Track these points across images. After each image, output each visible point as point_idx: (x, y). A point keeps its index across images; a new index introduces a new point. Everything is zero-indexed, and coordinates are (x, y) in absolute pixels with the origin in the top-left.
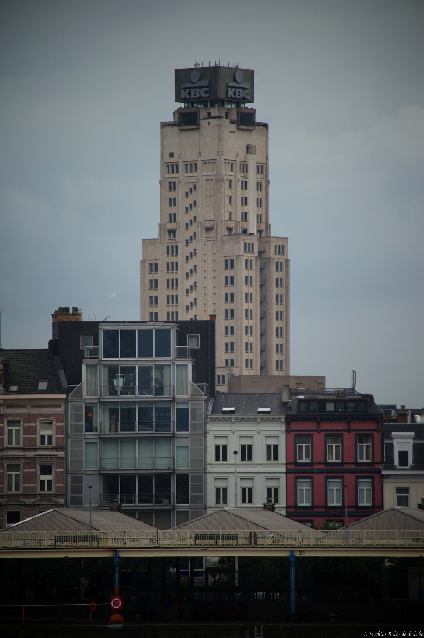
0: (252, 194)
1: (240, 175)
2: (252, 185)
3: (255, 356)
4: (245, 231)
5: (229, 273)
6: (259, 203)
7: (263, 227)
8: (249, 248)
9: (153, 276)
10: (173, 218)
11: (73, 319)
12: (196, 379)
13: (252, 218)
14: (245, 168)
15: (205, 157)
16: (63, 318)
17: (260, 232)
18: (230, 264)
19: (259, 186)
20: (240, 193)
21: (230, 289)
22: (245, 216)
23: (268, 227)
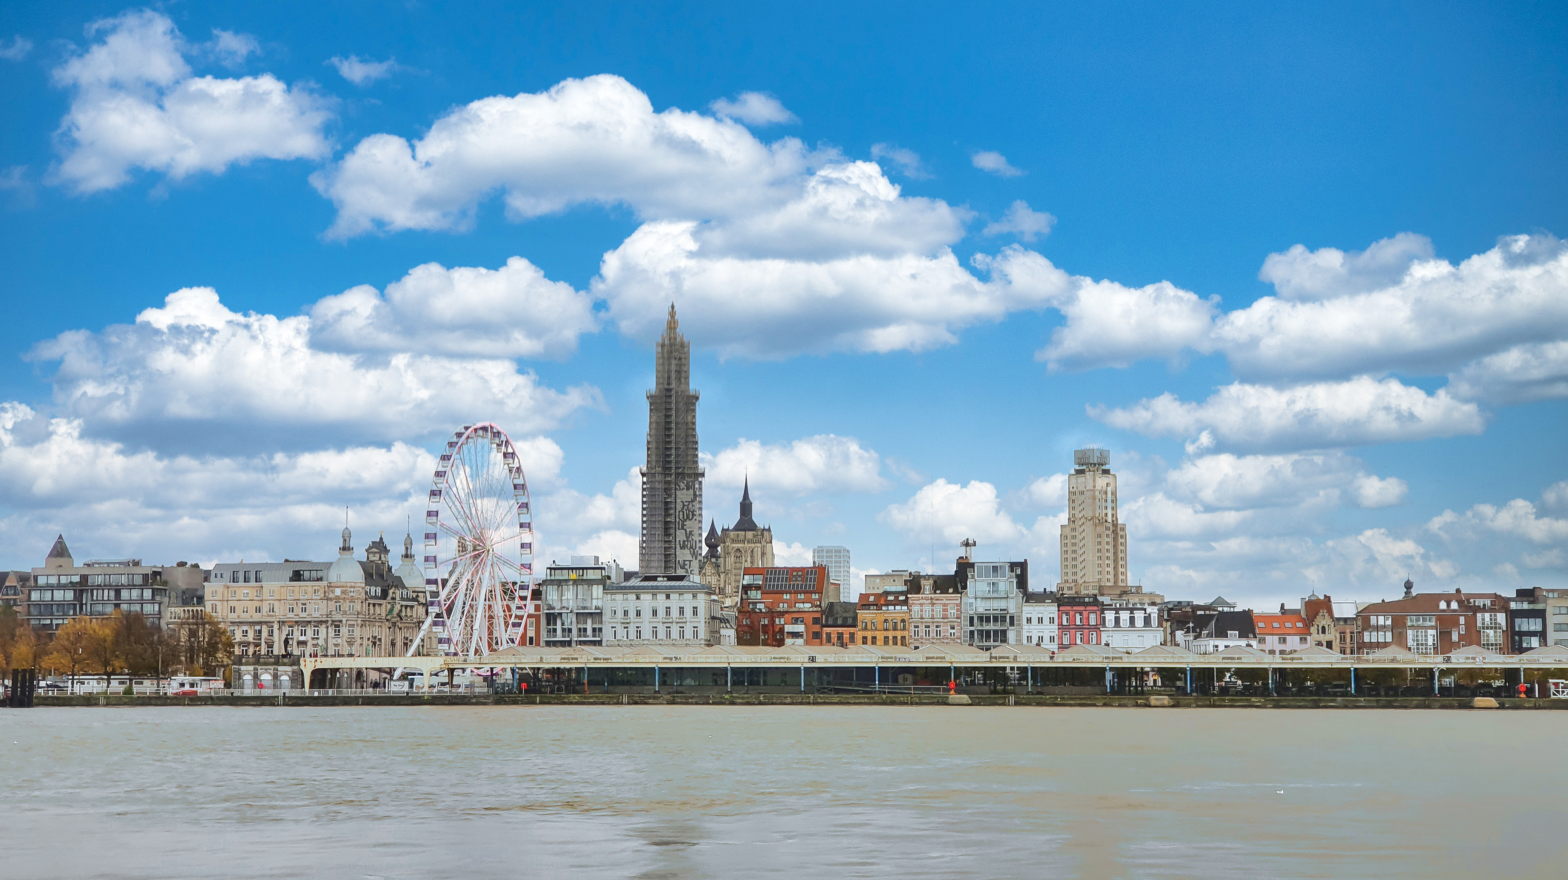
0: (1110, 504)
1: (1104, 496)
2: (1109, 500)
3: (1111, 577)
4: (1106, 521)
6: (1113, 508)
7: (1114, 519)
8: (1107, 529)
9: (1065, 541)
10: (1074, 516)
11: (965, 562)
12: (1018, 588)
13: (1110, 515)
14: (1106, 493)
15: (1087, 488)
16: (960, 561)
17: (1113, 521)
18: (1100, 536)
19: (1112, 501)
20: (1104, 505)
21: (1099, 547)
22: (1106, 515)
23: (1117, 519)
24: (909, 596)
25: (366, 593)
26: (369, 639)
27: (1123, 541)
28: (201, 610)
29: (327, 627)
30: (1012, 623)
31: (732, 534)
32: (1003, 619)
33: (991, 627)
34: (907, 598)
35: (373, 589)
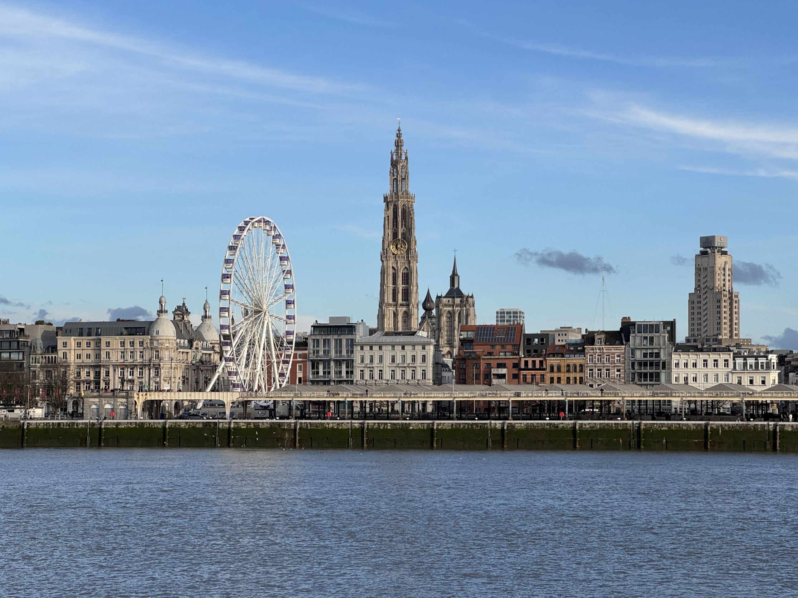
2: (727, 274)
3: (727, 332)
4: (724, 290)
5: (718, 304)
7: (730, 288)
8: (725, 296)
9: (693, 305)
10: (699, 286)
11: (628, 321)
12: (669, 341)
13: (727, 286)
14: (724, 269)
15: (710, 265)
16: (624, 320)
17: (729, 290)
18: (719, 301)
20: (723, 278)
22: (724, 285)
23: (732, 288)
24: (585, 347)
25: (177, 344)
26: (179, 378)
27: (737, 305)
28: (55, 357)
29: (150, 370)
30: (664, 367)
31: (445, 301)
32: (657, 364)
33: (648, 370)
34: (584, 349)
35: (182, 341)
